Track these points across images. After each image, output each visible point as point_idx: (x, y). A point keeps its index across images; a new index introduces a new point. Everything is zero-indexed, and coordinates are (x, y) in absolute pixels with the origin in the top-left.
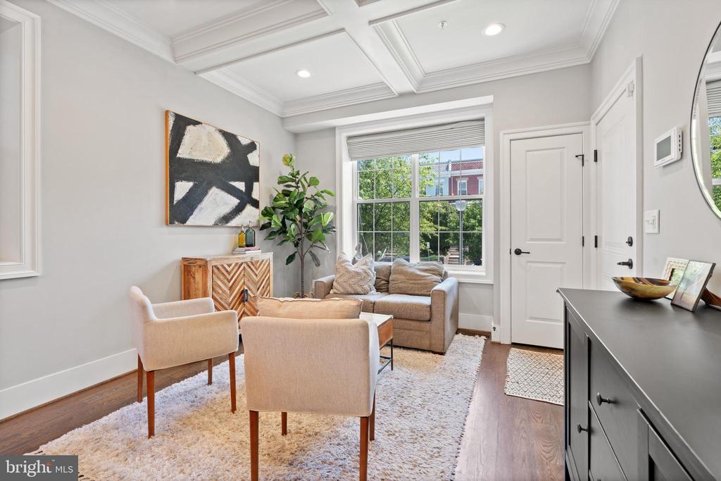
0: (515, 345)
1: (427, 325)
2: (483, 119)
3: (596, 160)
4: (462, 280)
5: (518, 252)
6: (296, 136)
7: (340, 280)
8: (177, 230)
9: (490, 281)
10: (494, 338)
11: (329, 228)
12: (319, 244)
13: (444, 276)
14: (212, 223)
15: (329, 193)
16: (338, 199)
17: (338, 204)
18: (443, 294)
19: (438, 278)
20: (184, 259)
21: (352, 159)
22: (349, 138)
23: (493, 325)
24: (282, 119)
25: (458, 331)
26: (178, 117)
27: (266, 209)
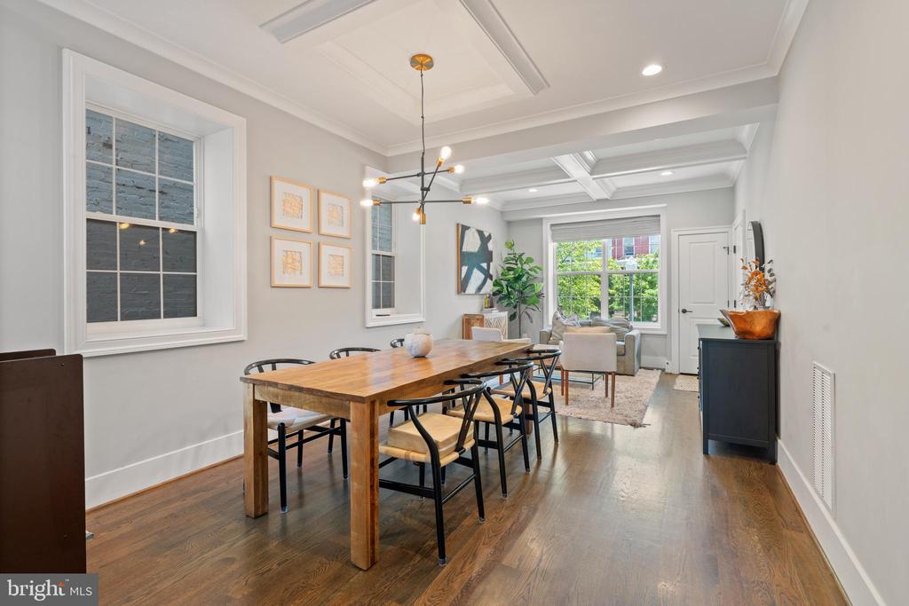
0: (682, 374)
1: (623, 358)
2: (659, 216)
3: (735, 252)
4: (643, 332)
5: (684, 311)
6: (509, 223)
7: (558, 331)
8: (462, 298)
9: (664, 333)
10: (667, 371)
11: (540, 295)
12: (532, 306)
13: (631, 329)
14: (474, 292)
15: (538, 268)
16: (544, 271)
17: (545, 276)
18: (633, 338)
19: (627, 329)
20: (466, 315)
21: (554, 241)
22: (552, 225)
23: (667, 361)
24: (502, 212)
25: (640, 368)
26: (463, 226)
27: (496, 281)
